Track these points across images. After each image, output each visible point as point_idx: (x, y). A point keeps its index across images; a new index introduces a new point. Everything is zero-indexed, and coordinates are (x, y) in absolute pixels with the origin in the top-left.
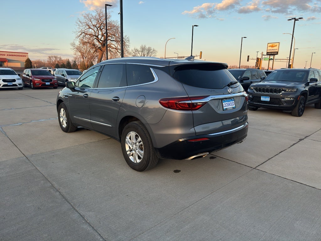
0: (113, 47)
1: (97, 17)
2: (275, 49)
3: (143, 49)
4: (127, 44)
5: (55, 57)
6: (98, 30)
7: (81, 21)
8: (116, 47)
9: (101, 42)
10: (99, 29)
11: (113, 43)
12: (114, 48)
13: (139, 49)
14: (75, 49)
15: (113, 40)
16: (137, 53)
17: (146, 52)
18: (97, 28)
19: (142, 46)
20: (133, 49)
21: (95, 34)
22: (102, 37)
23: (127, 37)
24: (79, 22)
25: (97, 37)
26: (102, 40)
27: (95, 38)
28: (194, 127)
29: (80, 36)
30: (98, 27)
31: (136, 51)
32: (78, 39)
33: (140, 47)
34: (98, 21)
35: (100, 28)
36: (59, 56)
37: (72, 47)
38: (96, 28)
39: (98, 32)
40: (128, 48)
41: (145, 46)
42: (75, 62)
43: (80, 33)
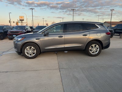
2: (22, 19)
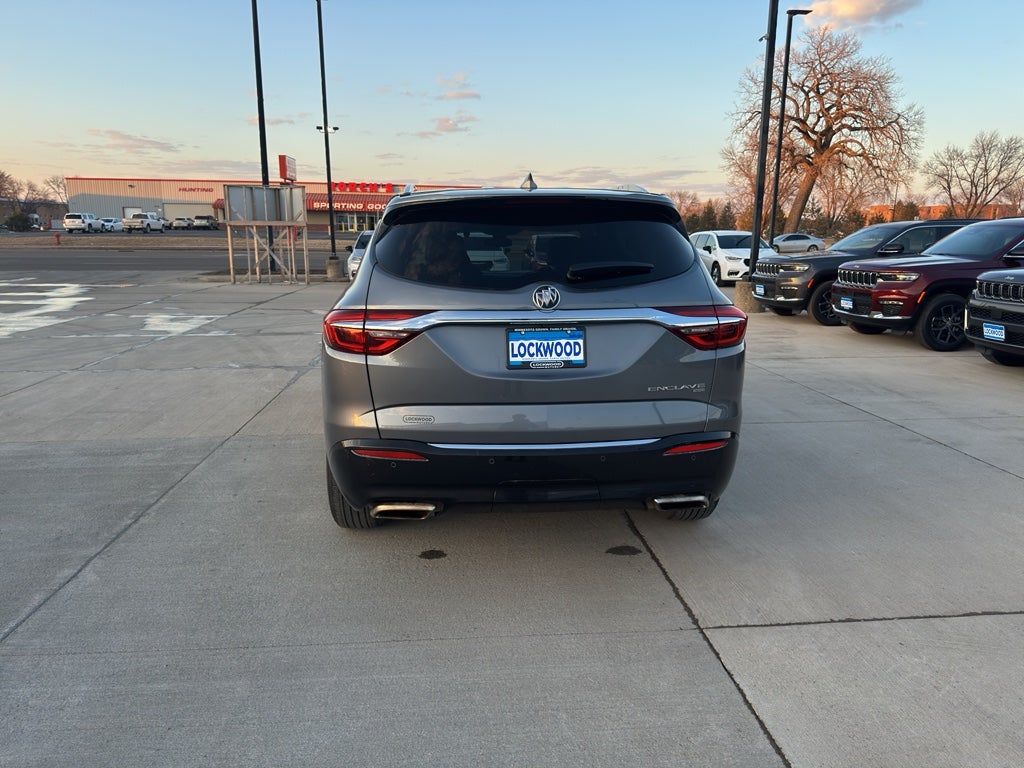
0: (853, 149)
1: (812, 55)
3: (985, 148)
4: (912, 134)
5: (680, 195)
6: (807, 98)
7: (755, 77)
8: (863, 148)
9: (814, 137)
10: (812, 94)
11: (860, 136)
12: (855, 155)
13: (966, 151)
14: (732, 169)
15: (859, 126)
16: (956, 163)
17: (994, 159)
18: (807, 94)
19: (982, 135)
20: (941, 150)
21: (797, 112)
22: (818, 120)
23: (915, 109)
24: (748, 82)
25: (803, 122)
26: (817, 129)
27: (795, 127)
28: (375, 410)
29: (746, 124)
30: (811, 89)
31: (951, 159)
32: (739, 136)
33: (971, 142)
34: (814, 69)
35: (818, 89)
36: (691, 193)
37: (725, 163)
38: (802, 94)
39: (809, 104)
40: (916, 151)
41: (994, 136)
42: (728, 207)
43: (749, 115)
